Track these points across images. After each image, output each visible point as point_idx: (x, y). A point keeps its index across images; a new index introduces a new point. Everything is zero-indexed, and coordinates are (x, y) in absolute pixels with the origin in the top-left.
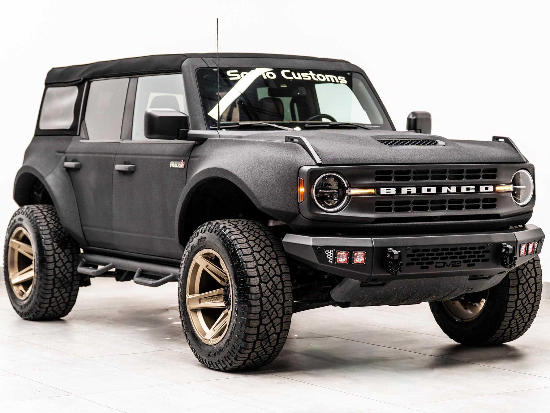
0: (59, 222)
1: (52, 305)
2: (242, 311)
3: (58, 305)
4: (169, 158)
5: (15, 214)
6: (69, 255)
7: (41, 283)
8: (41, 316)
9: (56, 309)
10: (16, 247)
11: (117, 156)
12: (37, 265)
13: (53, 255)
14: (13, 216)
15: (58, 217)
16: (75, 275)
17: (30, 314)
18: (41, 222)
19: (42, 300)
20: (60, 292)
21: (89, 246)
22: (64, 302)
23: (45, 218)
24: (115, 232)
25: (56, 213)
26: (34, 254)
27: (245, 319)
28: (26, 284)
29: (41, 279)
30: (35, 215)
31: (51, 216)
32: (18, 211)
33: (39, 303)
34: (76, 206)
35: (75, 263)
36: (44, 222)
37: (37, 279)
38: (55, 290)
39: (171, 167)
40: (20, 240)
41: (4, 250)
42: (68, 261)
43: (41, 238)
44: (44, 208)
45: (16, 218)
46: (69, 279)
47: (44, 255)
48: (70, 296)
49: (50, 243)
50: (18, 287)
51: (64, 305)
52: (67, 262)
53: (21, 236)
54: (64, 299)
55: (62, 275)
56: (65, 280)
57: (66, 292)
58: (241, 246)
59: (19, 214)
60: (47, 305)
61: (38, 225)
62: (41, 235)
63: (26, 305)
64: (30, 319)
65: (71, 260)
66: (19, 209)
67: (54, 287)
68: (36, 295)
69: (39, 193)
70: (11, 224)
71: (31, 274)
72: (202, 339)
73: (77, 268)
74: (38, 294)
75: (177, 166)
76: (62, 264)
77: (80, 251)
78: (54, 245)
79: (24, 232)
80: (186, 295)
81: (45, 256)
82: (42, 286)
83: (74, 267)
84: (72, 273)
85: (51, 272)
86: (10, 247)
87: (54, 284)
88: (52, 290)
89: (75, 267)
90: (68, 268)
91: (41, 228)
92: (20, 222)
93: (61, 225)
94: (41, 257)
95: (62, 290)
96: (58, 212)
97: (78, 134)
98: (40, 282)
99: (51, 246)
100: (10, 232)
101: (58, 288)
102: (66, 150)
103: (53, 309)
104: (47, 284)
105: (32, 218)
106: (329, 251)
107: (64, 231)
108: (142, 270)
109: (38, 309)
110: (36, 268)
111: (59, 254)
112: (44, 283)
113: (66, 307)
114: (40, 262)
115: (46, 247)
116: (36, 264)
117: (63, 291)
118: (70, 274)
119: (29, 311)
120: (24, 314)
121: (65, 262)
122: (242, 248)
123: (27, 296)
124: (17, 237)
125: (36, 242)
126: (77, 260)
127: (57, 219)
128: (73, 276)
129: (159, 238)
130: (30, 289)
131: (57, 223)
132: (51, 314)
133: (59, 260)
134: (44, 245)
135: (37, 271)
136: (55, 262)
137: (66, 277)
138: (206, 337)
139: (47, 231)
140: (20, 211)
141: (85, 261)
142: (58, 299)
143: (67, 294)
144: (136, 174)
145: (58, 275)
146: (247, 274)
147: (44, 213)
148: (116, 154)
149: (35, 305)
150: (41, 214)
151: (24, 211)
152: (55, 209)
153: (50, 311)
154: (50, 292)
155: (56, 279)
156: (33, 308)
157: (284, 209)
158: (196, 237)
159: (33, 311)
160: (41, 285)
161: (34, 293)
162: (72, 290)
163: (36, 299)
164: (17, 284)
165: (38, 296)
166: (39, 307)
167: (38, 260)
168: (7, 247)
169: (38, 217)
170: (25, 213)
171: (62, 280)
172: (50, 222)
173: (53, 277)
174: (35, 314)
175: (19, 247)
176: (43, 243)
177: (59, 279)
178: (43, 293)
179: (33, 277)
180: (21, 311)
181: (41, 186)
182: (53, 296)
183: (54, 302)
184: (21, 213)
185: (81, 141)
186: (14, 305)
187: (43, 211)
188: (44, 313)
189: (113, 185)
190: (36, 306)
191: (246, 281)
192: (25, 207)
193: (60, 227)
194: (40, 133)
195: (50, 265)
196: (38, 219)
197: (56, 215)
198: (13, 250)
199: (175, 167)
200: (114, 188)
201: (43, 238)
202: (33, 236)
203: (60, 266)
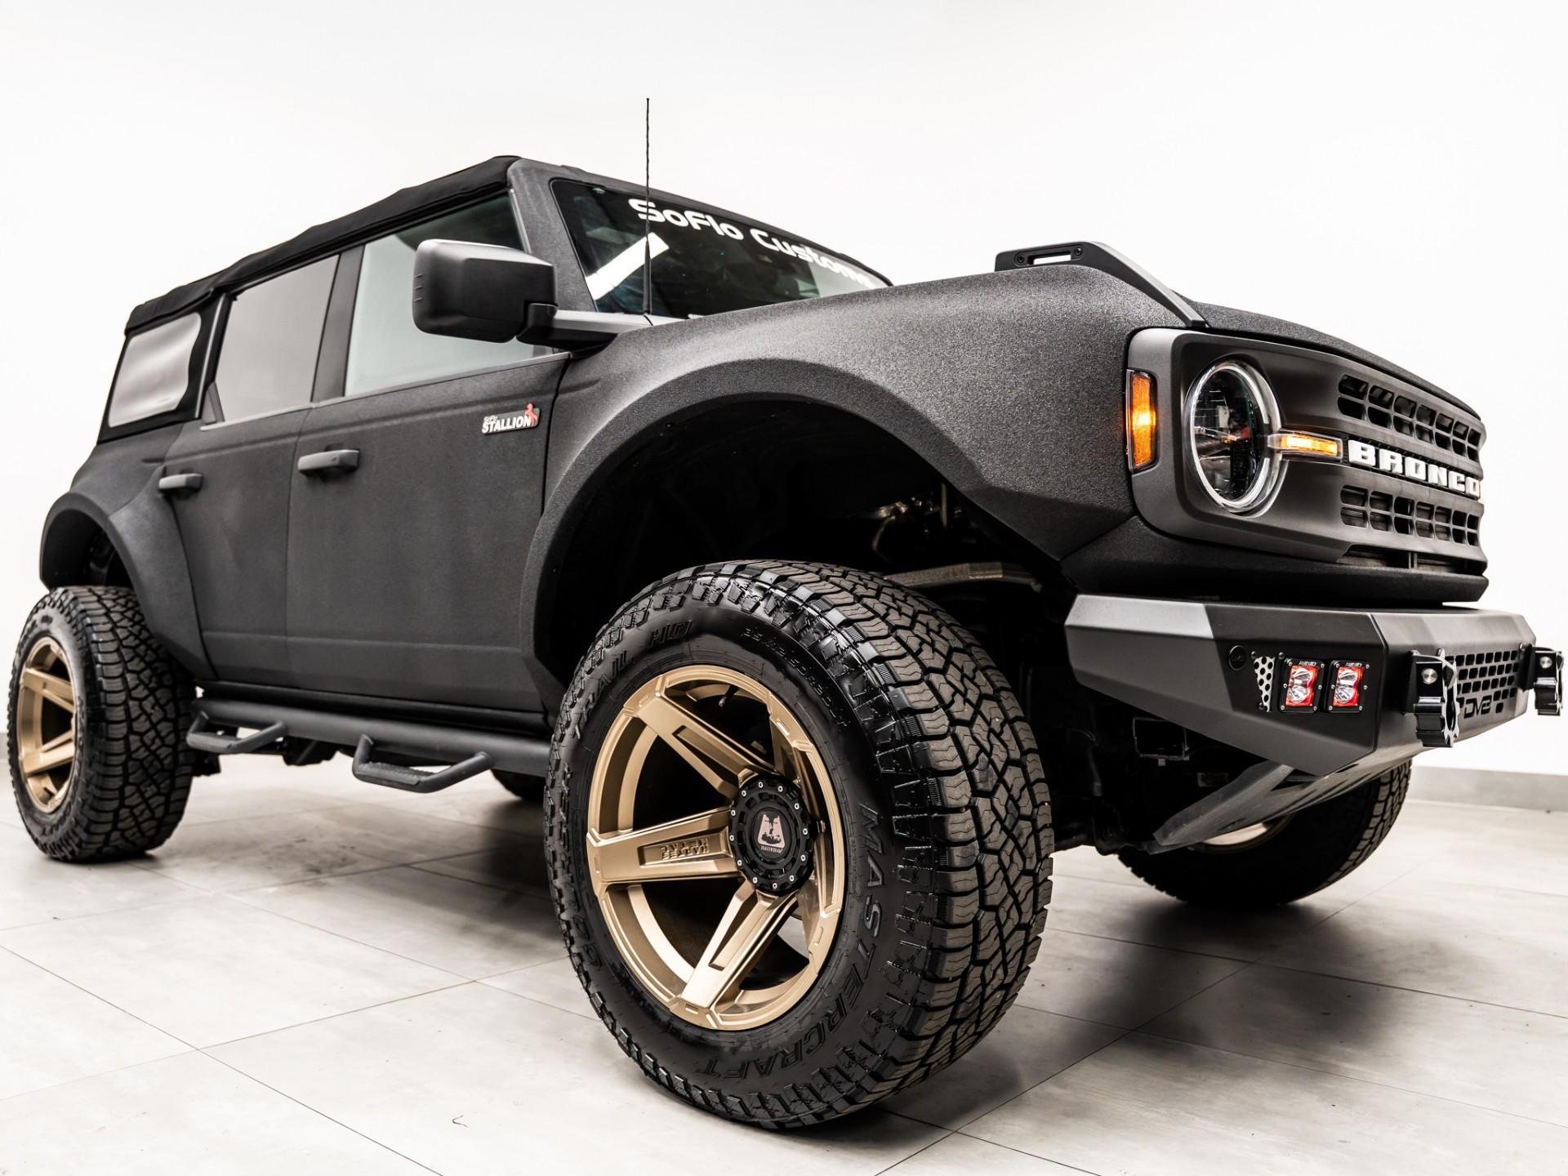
0: (143, 623)
1: (120, 825)
2: (907, 914)
3: (138, 824)
4: (480, 408)
5: (36, 609)
6: (167, 703)
7: (92, 773)
8: (93, 852)
9: (133, 835)
10: (37, 687)
11: (302, 439)
12: (82, 729)
13: (125, 703)
14: (32, 613)
15: (141, 612)
16: (182, 751)
17: (63, 848)
18: (97, 624)
19: (92, 815)
20: (142, 794)
21: (218, 679)
22: (152, 818)
23: (107, 614)
24: (291, 639)
25: (137, 604)
26: (77, 702)
27: (919, 951)
28: (58, 773)
29: (90, 764)
30: (82, 607)
31: (124, 609)
32: (42, 600)
33: (84, 824)
34: (187, 580)
35: (182, 722)
36: (104, 624)
37: (80, 763)
38: (129, 790)
39: (484, 431)
40: (47, 669)
41: (10, 694)
42: (165, 719)
43: (94, 662)
44: (106, 592)
45: (37, 617)
46: (166, 762)
47: (100, 704)
48: (167, 804)
49: (116, 675)
50: (40, 779)
51: (153, 823)
52: (159, 722)
53: (50, 660)
54: (152, 811)
55: (147, 753)
56: (156, 763)
57: (158, 794)
58: (880, 648)
59: (44, 607)
60: (108, 827)
61: (89, 629)
62: (95, 655)
63: (56, 827)
64: (65, 860)
65: (171, 716)
66: (46, 596)
67: (126, 783)
68: (78, 802)
69: (102, 566)
70: (26, 632)
71: (68, 751)
72: (665, 999)
73: (185, 735)
74: (84, 802)
75: (511, 424)
76: (147, 725)
77: (195, 693)
78: (129, 679)
79: (55, 648)
80: (588, 835)
81: (104, 706)
82: (94, 780)
83: (180, 733)
84: (174, 746)
85: (118, 747)
86: (21, 687)
87: (126, 775)
88: (121, 789)
89: (182, 733)
90: (163, 734)
91: (94, 637)
92: (44, 626)
93: (148, 630)
94: (92, 710)
95: (148, 789)
96: (140, 602)
97: (197, 415)
98: (88, 771)
99: (119, 680)
100: (23, 651)
101: (137, 785)
102: (165, 454)
103: (123, 836)
104: (106, 776)
105: (74, 613)
106: (1264, 661)
107: (154, 647)
108: (373, 740)
109: (84, 836)
110: (79, 736)
111: (140, 700)
112: (98, 774)
113: (158, 829)
114: (89, 720)
115: (106, 684)
116: (79, 727)
117: (150, 791)
118: (170, 750)
119: (61, 839)
120: (51, 847)
121: (155, 720)
122: (886, 654)
123: (58, 803)
124: (39, 663)
125: (81, 671)
126: (188, 714)
127: (137, 618)
128: (175, 754)
129: (439, 646)
130: (66, 785)
131: (137, 627)
132: (120, 847)
133: (138, 717)
134: (100, 679)
135: (81, 743)
136: (129, 720)
137: (157, 757)
138: (687, 995)
139: (110, 643)
140: (47, 600)
141: (206, 717)
142: (136, 812)
143: (161, 799)
144: (362, 476)
145: (137, 754)
146: (930, 764)
147: (105, 602)
148: (300, 434)
149: (76, 826)
150: (97, 605)
151: (56, 598)
152: (135, 595)
153: (116, 840)
154: (116, 794)
155: (131, 763)
156: (71, 834)
157: (1073, 495)
158: (639, 625)
159: (70, 842)
160: (91, 779)
161: (73, 797)
162: (172, 787)
163: (78, 813)
164: (38, 774)
165: (83, 806)
166: (87, 830)
167: (85, 716)
168: (15, 687)
169: (89, 612)
170: (58, 604)
171: (146, 765)
172: (118, 624)
173: (123, 758)
174: (76, 849)
175: (45, 686)
176: (98, 673)
177: (138, 763)
178: (95, 797)
179: (71, 758)
180: (43, 840)
181: (106, 552)
182: (122, 805)
183: (126, 819)
184: (49, 605)
185: (204, 428)
186: (28, 821)
187: (103, 599)
188: (99, 845)
189: (291, 514)
190: (78, 830)
191: (922, 790)
192: (60, 590)
193: (144, 635)
194: (109, 436)
195: (116, 729)
196: (88, 616)
197: (137, 609)
198: (30, 693)
199: (503, 428)
200: (291, 521)
201: (98, 662)
202: (75, 657)
203: (143, 730)
